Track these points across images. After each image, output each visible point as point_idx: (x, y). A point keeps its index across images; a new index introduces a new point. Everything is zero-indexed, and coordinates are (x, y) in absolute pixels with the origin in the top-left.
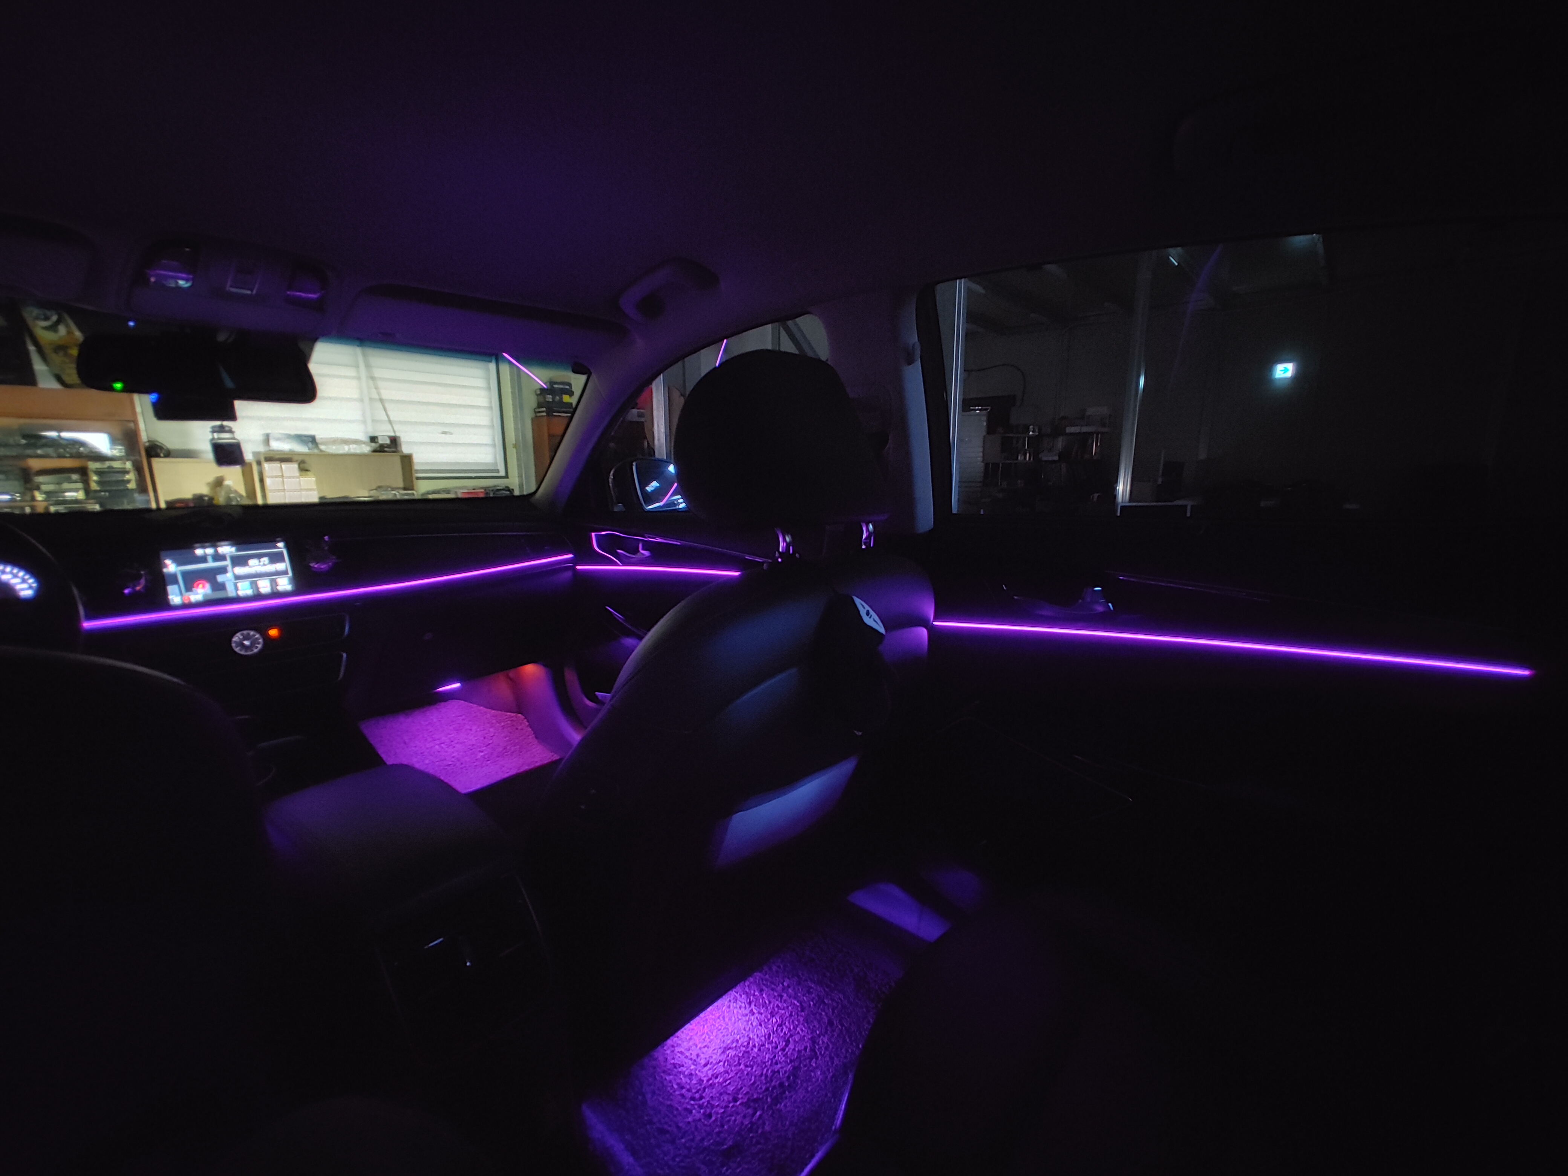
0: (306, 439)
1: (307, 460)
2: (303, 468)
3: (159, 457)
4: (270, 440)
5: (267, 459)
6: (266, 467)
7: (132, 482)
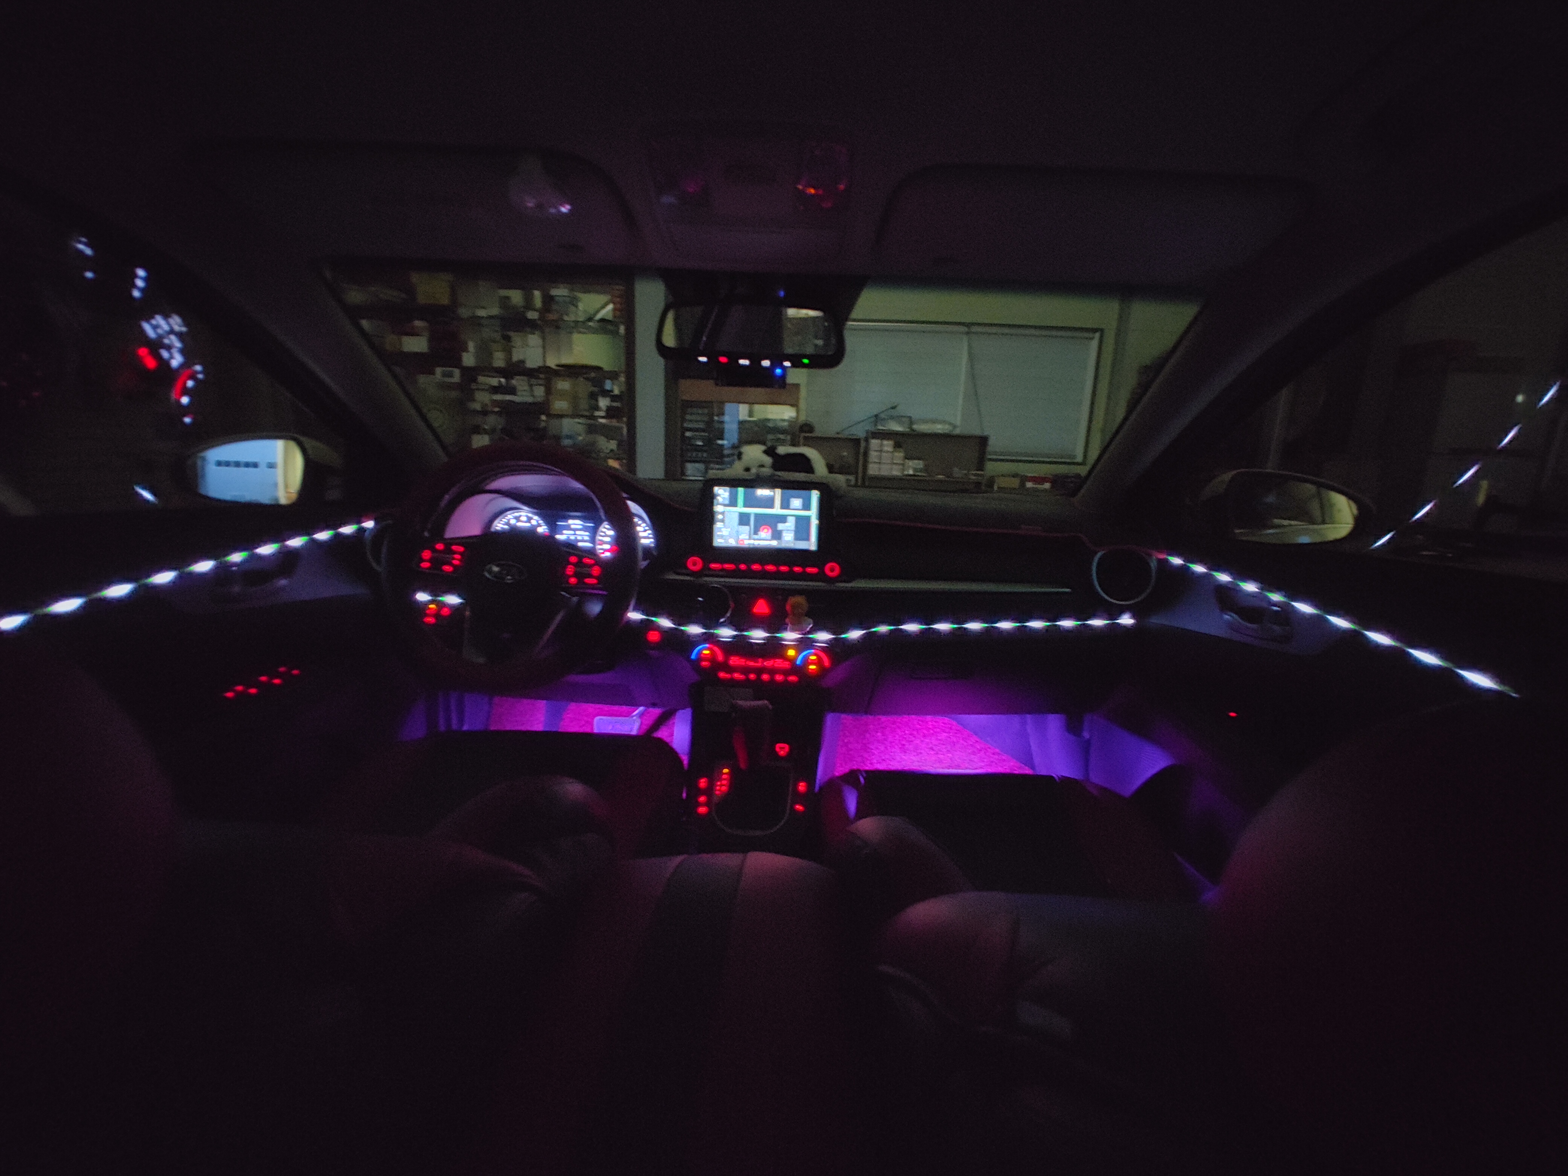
0: (905, 419)
1: (901, 439)
2: (898, 445)
3: (805, 432)
4: (878, 421)
5: (873, 436)
6: (871, 443)
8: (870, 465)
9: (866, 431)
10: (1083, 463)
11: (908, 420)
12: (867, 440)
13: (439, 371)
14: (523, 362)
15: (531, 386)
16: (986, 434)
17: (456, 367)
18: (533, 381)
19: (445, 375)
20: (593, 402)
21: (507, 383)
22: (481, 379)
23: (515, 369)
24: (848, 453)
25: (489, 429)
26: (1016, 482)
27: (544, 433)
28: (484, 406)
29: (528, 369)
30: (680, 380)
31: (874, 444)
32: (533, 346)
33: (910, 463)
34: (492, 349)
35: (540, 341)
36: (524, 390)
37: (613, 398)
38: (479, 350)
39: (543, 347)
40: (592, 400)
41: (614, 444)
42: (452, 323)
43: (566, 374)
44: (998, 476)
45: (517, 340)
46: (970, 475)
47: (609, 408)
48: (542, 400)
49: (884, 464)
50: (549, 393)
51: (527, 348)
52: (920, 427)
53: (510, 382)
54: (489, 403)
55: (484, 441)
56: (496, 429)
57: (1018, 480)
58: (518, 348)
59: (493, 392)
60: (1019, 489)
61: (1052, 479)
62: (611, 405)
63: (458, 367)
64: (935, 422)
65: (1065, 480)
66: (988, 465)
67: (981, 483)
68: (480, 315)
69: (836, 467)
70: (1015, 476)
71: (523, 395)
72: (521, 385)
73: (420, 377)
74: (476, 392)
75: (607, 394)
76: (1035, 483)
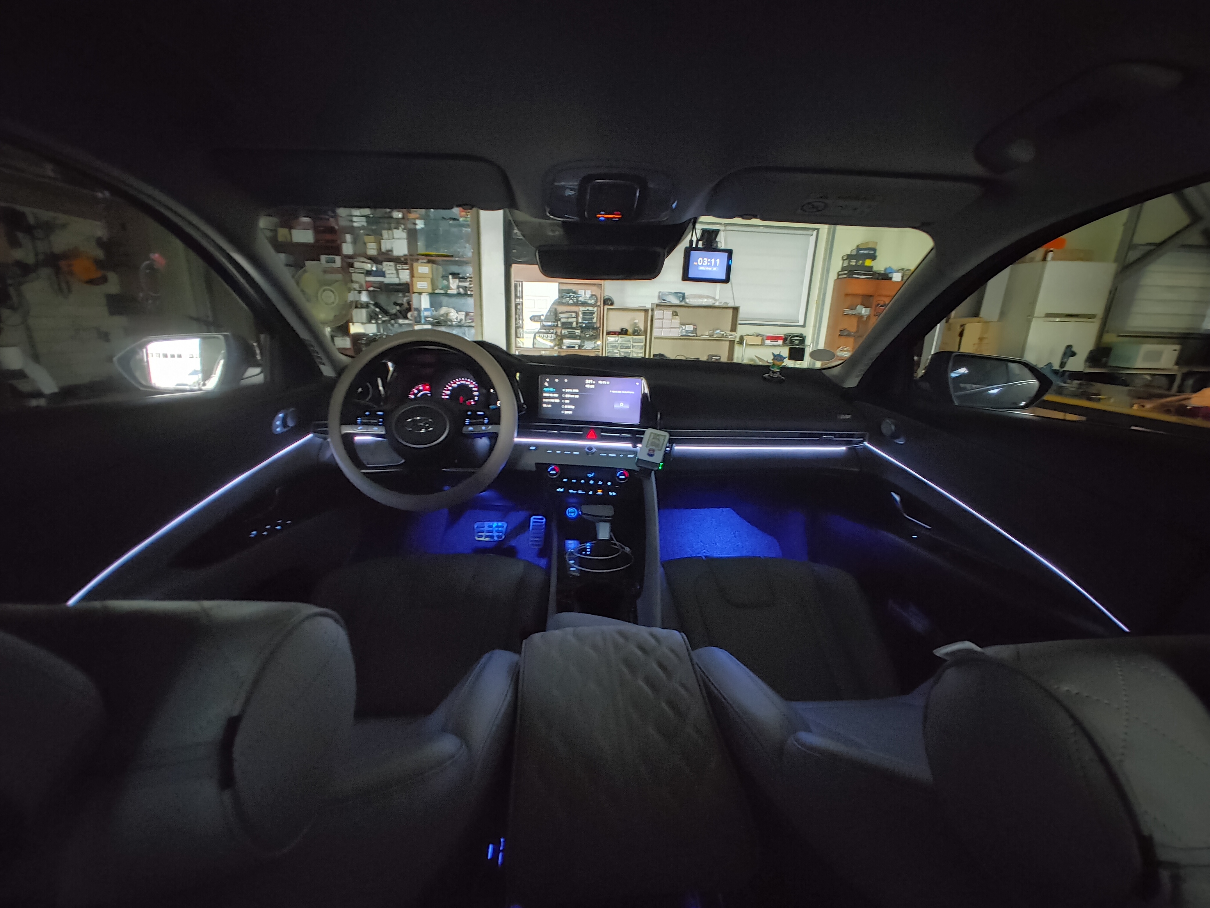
0: (679, 294)
1: (677, 309)
2: (675, 314)
3: (608, 305)
4: (661, 296)
5: (657, 308)
6: (656, 313)
7: (595, 318)
8: (655, 329)
9: (652, 304)
10: (804, 326)
11: (682, 295)
12: (652, 310)
13: (323, 258)
14: (391, 251)
15: (397, 270)
16: (737, 305)
17: (337, 255)
18: (399, 266)
19: (328, 262)
20: (445, 282)
21: (377, 268)
22: (357, 265)
23: (386, 257)
24: (639, 320)
25: (365, 304)
26: (758, 340)
27: (408, 307)
28: (361, 286)
29: (395, 256)
30: (513, 266)
31: (658, 313)
32: (398, 239)
33: (684, 327)
34: (366, 240)
35: (404, 235)
36: (392, 274)
37: (461, 279)
38: (355, 242)
39: (407, 239)
40: (445, 281)
41: (463, 314)
42: (332, 219)
43: (425, 261)
44: (746, 336)
45: (385, 233)
46: (726, 335)
47: (458, 287)
48: (407, 281)
49: (665, 328)
50: (412, 276)
51: (393, 240)
52: (691, 300)
53: (380, 266)
54: (364, 284)
55: (363, 314)
56: (370, 304)
57: (760, 338)
58: (386, 241)
59: (367, 275)
60: (761, 345)
61: (783, 337)
62: (460, 285)
63: (340, 256)
64: (701, 297)
65: (792, 338)
66: (739, 327)
67: (734, 340)
68: (355, 214)
69: (630, 330)
70: (758, 335)
71: (391, 277)
72: (389, 270)
73: (308, 263)
74: (353, 275)
75: (455, 276)
76: (772, 340)
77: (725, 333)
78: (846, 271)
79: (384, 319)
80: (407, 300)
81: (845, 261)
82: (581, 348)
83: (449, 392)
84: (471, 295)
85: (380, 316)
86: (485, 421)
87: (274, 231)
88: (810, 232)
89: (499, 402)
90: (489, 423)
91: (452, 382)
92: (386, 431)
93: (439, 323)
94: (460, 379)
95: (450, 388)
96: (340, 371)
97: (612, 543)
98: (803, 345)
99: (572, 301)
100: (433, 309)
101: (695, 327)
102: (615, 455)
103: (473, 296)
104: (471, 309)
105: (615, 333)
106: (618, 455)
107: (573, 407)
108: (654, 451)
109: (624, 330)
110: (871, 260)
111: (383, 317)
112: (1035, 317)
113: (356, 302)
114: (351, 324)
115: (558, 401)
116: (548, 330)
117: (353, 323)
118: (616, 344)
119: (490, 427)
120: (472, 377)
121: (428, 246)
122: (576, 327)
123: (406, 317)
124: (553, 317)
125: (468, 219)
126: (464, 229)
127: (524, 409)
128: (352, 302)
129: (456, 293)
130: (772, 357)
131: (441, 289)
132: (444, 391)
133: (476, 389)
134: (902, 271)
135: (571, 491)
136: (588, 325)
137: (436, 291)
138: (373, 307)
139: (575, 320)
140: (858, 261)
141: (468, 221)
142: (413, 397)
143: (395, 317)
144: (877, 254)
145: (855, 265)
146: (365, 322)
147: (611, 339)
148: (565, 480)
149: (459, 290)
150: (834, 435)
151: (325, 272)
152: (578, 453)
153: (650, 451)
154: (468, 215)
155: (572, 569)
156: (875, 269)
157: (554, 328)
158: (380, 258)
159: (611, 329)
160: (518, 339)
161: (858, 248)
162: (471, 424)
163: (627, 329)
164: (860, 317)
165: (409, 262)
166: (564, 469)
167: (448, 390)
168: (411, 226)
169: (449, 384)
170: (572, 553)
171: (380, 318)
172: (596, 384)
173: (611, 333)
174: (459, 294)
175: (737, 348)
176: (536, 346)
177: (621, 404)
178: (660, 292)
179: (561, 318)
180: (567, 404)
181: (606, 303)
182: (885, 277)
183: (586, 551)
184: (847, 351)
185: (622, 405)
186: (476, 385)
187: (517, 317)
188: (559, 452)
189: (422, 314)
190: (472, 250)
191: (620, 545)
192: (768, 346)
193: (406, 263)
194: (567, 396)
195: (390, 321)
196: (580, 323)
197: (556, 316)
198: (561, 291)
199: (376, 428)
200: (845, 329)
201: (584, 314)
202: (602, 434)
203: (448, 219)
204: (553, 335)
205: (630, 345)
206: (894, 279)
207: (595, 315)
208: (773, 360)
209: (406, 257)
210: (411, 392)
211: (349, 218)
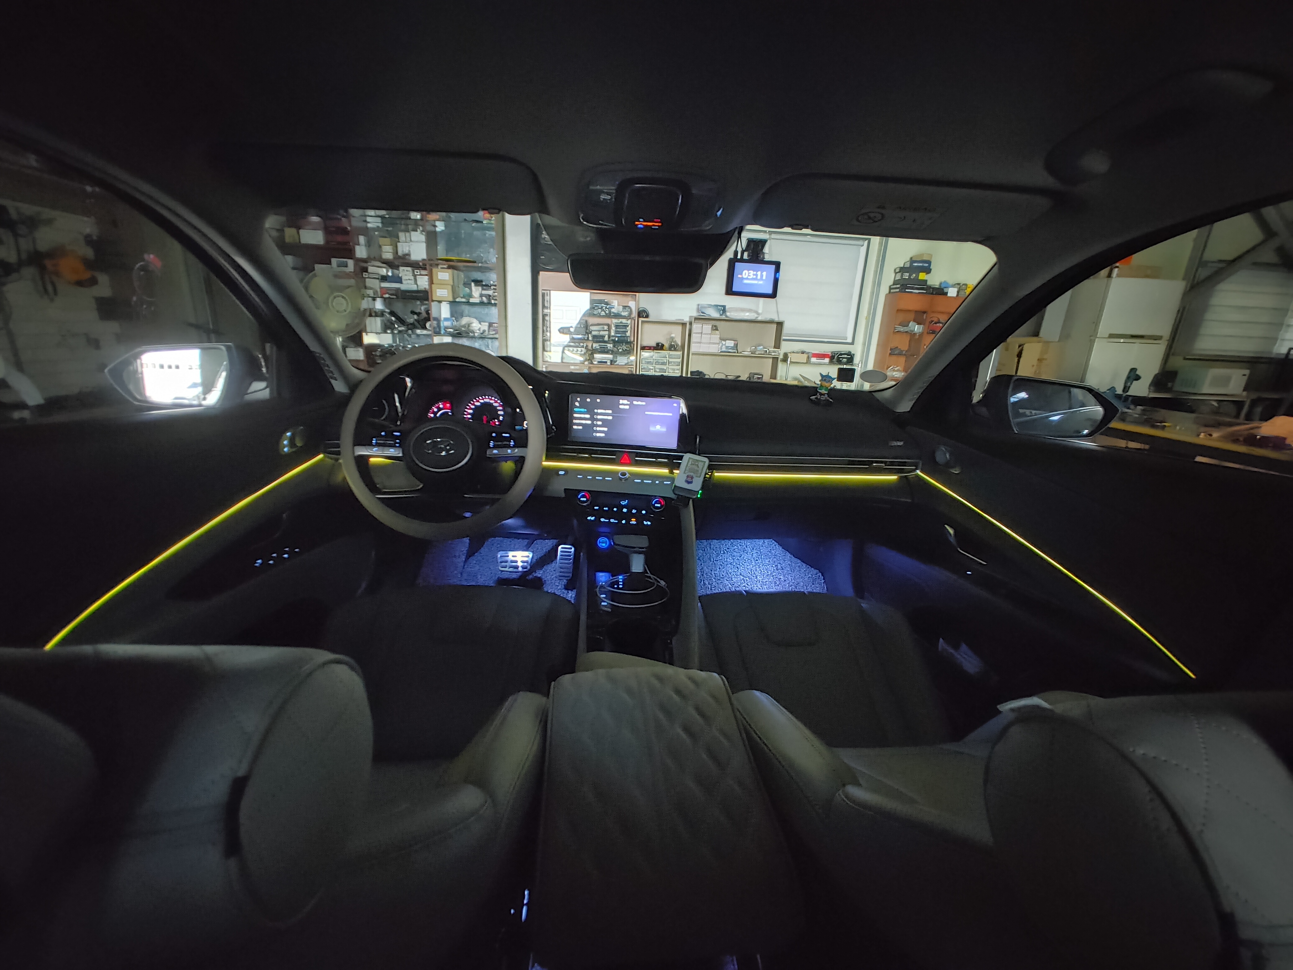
0: (720, 308)
1: (717, 323)
2: (714, 328)
3: (643, 317)
4: (700, 309)
5: (696, 321)
6: (694, 327)
7: (629, 332)
8: (693, 344)
9: (691, 317)
10: (852, 343)
11: (723, 308)
12: (691, 323)
13: (334, 261)
14: (408, 255)
15: (415, 276)
16: (781, 320)
17: (349, 259)
18: (417, 272)
19: (339, 266)
21: (392, 273)
22: (371, 269)
23: (403, 261)
24: (676, 334)
25: (380, 312)
26: (803, 358)
27: (426, 316)
28: (375, 292)
29: (413, 261)
30: (541, 273)
31: (696, 327)
32: (417, 242)
33: (724, 343)
34: (380, 244)
35: (423, 238)
36: (409, 279)
37: (484, 287)
38: (369, 244)
39: (426, 243)
40: (467, 289)
41: (486, 325)
42: (343, 218)
43: (445, 266)
44: (790, 353)
45: (402, 235)
46: (769, 352)
47: (481, 296)
48: (425, 288)
49: (705, 343)
50: (431, 282)
51: (411, 243)
52: (732, 314)
53: (396, 271)
54: (379, 290)
55: (377, 323)
56: (385, 312)
57: (805, 356)
58: (403, 243)
59: (383, 281)
60: (806, 363)
61: (830, 355)
62: (483, 293)
63: (351, 259)
64: (743, 310)
65: (840, 356)
66: (783, 344)
67: (778, 358)
68: (370, 214)
69: (666, 345)
70: (803, 353)
71: (408, 284)
72: (406, 275)
73: (317, 266)
74: (367, 280)
75: (478, 283)
76: (818, 358)
77: (768, 349)
78: (898, 284)
79: (400, 329)
80: (426, 308)
81: (897, 274)
82: (613, 363)
83: (471, 411)
84: (495, 305)
85: (396, 326)
86: (511, 443)
87: (281, 231)
88: (860, 242)
89: (525, 422)
90: (514, 446)
91: (474, 400)
92: (403, 453)
93: (461, 335)
94: (483, 397)
95: (473, 407)
96: (354, 386)
97: (646, 576)
98: (851, 364)
99: (604, 312)
100: (454, 318)
101: (736, 342)
102: (650, 482)
103: (497, 305)
104: (495, 319)
105: (650, 348)
106: (653, 482)
107: (606, 429)
108: (692, 478)
109: (660, 344)
110: (925, 273)
111: (399, 327)
112: (1098, 337)
113: (370, 310)
114: (364, 334)
115: (589, 422)
116: (578, 344)
117: (367, 333)
118: (651, 359)
119: (516, 450)
120: (496, 395)
121: (448, 251)
122: (608, 341)
123: (424, 328)
124: (584, 329)
125: (492, 222)
126: (487, 232)
127: (553, 431)
128: (365, 310)
129: (479, 302)
130: (820, 378)
131: (462, 298)
132: (466, 410)
133: (501, 408)
134: (959, 286)
135: (602, 520)
136: (622, 338)
137: (457, 300)
138: (388, 316)
139: (607, 333)
140: (912, 275)
141: (493, 224)
142: (432, 415)
143: (412, 327)
144: (931, 268)
145: (908, 278)
146: (379, 332)
147: (646, 354)
148: (596, 508)
149: (482, 299)
150: (885, 463)
151: (336, 276)
152: (611, 479)
153: (689, 478)
154: (492, 217)
155: (603, 604)
156: (929, 283)
157: (584, 341)
158: (397, 263)
159: (645, 344)
160: (545, 353)
161: (912, 261)
162: (495, 447)
163: (663, 343)
164: (912, 334)
165: (428, 267)
166: (595, 495)
167: (471, 409)
168: (430, 228)
169: (472, 402)
170: (602, 586)
171: (396, 328)
172: (631, 405)
173: (648, 348)
174: (482, 303)
175: (781, 367)
176: (564, 361)
177: (656, 427)
178: (698, 305)
179: (592, 330)
180: (599, 426)
181: (641, 315)
182: (940, 292)
183: (618, 585)
184: (898, 371)
185: (658, 427)
186: (501, 403)
187: (545, 328)
188: (590, 477)
189: (442, 325)
190: (497, 256)
191: (655, 579)
192: (815, 364)
193: (425, 269)
194: (599, 417)
195: (407, 331)
196: (613, 336)
197: (587, 329)
198: (592, 302)
199: (392, 450)
200: (897, 347)
201: (617, 326)
202: (636, 458)
203: (471, 221)
204: (583, 349)
205: (665, 361)
206: (949, 295)
207: (629, 328)
208: (820, 381)
209: (425, 262)
210: (430, 410)
211: (364, 218)
